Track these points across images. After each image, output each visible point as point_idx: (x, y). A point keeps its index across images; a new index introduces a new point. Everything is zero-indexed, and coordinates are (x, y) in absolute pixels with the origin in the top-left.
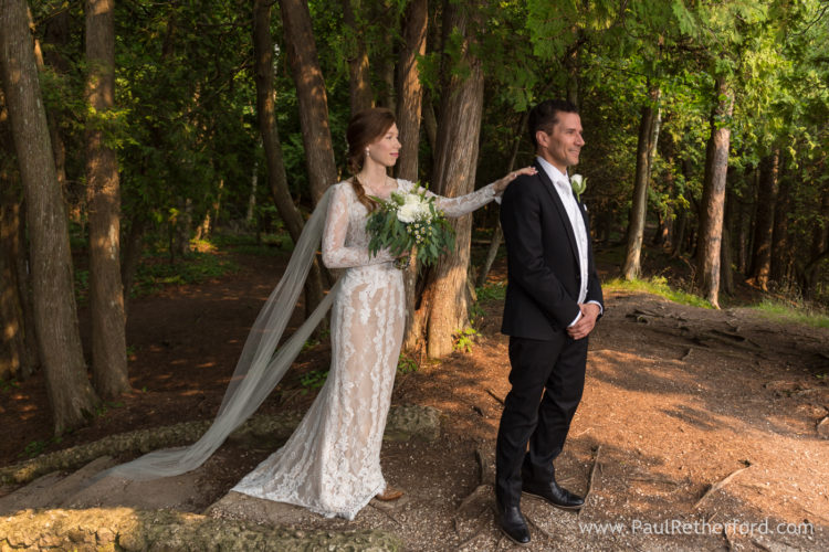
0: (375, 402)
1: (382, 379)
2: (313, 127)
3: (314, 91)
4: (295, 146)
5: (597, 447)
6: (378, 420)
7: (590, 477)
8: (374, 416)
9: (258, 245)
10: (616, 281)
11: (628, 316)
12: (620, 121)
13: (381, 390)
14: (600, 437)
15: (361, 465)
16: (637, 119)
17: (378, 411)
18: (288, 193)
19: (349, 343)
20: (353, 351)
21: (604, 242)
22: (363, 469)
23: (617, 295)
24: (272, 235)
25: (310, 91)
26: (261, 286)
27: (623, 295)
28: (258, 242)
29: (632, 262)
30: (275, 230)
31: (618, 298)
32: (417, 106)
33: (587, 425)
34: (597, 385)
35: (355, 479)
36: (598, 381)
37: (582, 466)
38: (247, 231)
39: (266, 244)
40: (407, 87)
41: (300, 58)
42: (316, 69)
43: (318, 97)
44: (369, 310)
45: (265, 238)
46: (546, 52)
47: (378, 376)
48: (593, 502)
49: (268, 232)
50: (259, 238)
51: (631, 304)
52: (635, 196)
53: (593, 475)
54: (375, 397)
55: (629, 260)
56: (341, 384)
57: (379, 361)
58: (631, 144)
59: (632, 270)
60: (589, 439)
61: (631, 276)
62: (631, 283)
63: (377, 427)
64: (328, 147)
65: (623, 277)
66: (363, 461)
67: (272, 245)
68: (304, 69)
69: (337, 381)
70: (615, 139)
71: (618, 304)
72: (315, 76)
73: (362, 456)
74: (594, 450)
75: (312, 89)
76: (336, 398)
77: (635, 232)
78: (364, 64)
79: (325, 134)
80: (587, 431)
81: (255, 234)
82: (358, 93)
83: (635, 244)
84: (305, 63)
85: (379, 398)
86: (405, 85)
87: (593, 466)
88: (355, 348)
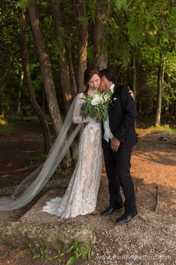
0: (94, 173)
1: (97, 164)
2: (46, 76)
3: (46, 62)
4: (34, 85)
5: (158, 187)
6: (95, 179)
7: (157, 198)
8: (94, 178)
9: (22, 121)
10: (152, 127)
11: (159, 139)
12: (150, 70)
13: (97, 168)
14: (159, 183)
15: (88, 196)
16: (157, 69)
17: (95, 176)
18: (36, 101)
19: (85, 149)
20: (87, 152)
21: (145, 113)
22: (88, 198)
23: (153, 132)
24: (27, 117)
25: (45, 63)
26: (25, 136)
27: (156, 132)
28: (23, 120)
29: (157, 120)
30: (28, 115)
31: (154, 133)
32: (85, 66)
33: (153, 179)
34: (154, 164)
35: (84, 201)
36: (154, 163)
37: (153, 194)
38: (18, 116)
39: (25, 120)
40: (81, 60)
41: (40, 50)
42: (46, 54)
43: (48, 65)
44: (94, 137)
45: (25, 119)
46: (135, 44)
47: (96, 162)
48: (159, 207)
49: (26, 116)
50: (22, 118)
51: (159, 135)
52: (157, 97)
53: (158, 197)
54: (94, 170)
55: (156, 119)
56: (82, 165)
57: (97, 157)
58: (154, 79)
59: (158, 123)
60: (154, 184)
61: (157, 125)
62: (157, 127)
63: (94, 182)
64: (52, 83)
65: (155, 126)
66: (88, 195)
67: (28, 121)
68: (42, 54)
69: (81, 164)
70: (148, 77)
71: (154, 135)
72: (46, 57)
73: (88, 193)
74: (157, 188)
75: (45, 62)
76: (80, 170)
77: (158, 109)
78: (64, 52)
79: (51, 78)
80: (154, 181)
81: (21, 117)
82: (62, 62)
83: (158, 113)
84: (42, 52)
85: (96, 171)
86: (80, 58)
87: (157, 194)
88: (88, 151)
